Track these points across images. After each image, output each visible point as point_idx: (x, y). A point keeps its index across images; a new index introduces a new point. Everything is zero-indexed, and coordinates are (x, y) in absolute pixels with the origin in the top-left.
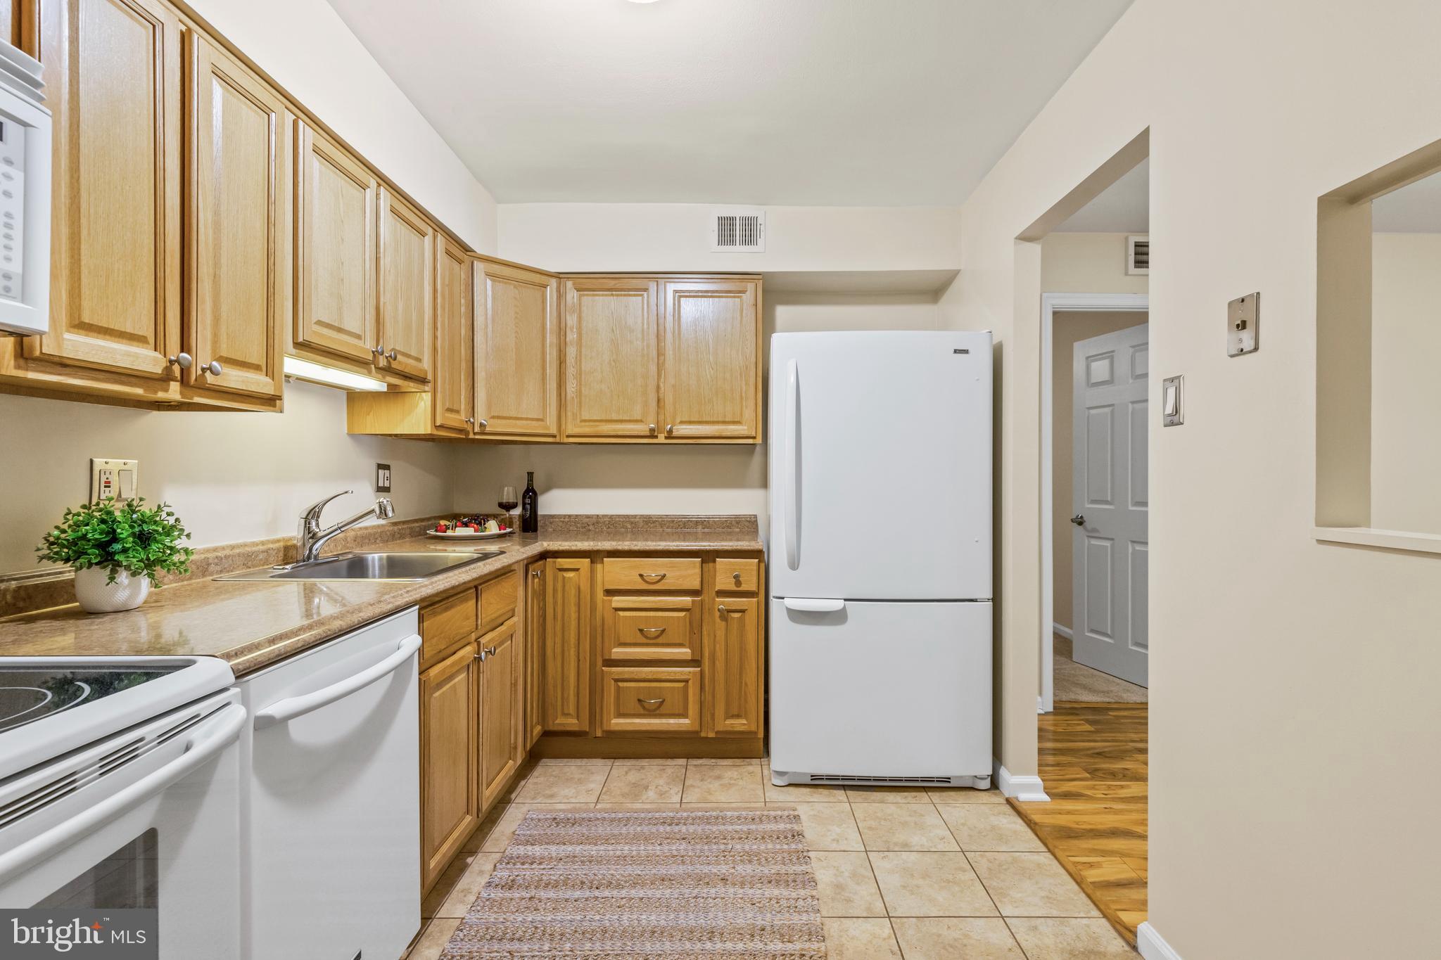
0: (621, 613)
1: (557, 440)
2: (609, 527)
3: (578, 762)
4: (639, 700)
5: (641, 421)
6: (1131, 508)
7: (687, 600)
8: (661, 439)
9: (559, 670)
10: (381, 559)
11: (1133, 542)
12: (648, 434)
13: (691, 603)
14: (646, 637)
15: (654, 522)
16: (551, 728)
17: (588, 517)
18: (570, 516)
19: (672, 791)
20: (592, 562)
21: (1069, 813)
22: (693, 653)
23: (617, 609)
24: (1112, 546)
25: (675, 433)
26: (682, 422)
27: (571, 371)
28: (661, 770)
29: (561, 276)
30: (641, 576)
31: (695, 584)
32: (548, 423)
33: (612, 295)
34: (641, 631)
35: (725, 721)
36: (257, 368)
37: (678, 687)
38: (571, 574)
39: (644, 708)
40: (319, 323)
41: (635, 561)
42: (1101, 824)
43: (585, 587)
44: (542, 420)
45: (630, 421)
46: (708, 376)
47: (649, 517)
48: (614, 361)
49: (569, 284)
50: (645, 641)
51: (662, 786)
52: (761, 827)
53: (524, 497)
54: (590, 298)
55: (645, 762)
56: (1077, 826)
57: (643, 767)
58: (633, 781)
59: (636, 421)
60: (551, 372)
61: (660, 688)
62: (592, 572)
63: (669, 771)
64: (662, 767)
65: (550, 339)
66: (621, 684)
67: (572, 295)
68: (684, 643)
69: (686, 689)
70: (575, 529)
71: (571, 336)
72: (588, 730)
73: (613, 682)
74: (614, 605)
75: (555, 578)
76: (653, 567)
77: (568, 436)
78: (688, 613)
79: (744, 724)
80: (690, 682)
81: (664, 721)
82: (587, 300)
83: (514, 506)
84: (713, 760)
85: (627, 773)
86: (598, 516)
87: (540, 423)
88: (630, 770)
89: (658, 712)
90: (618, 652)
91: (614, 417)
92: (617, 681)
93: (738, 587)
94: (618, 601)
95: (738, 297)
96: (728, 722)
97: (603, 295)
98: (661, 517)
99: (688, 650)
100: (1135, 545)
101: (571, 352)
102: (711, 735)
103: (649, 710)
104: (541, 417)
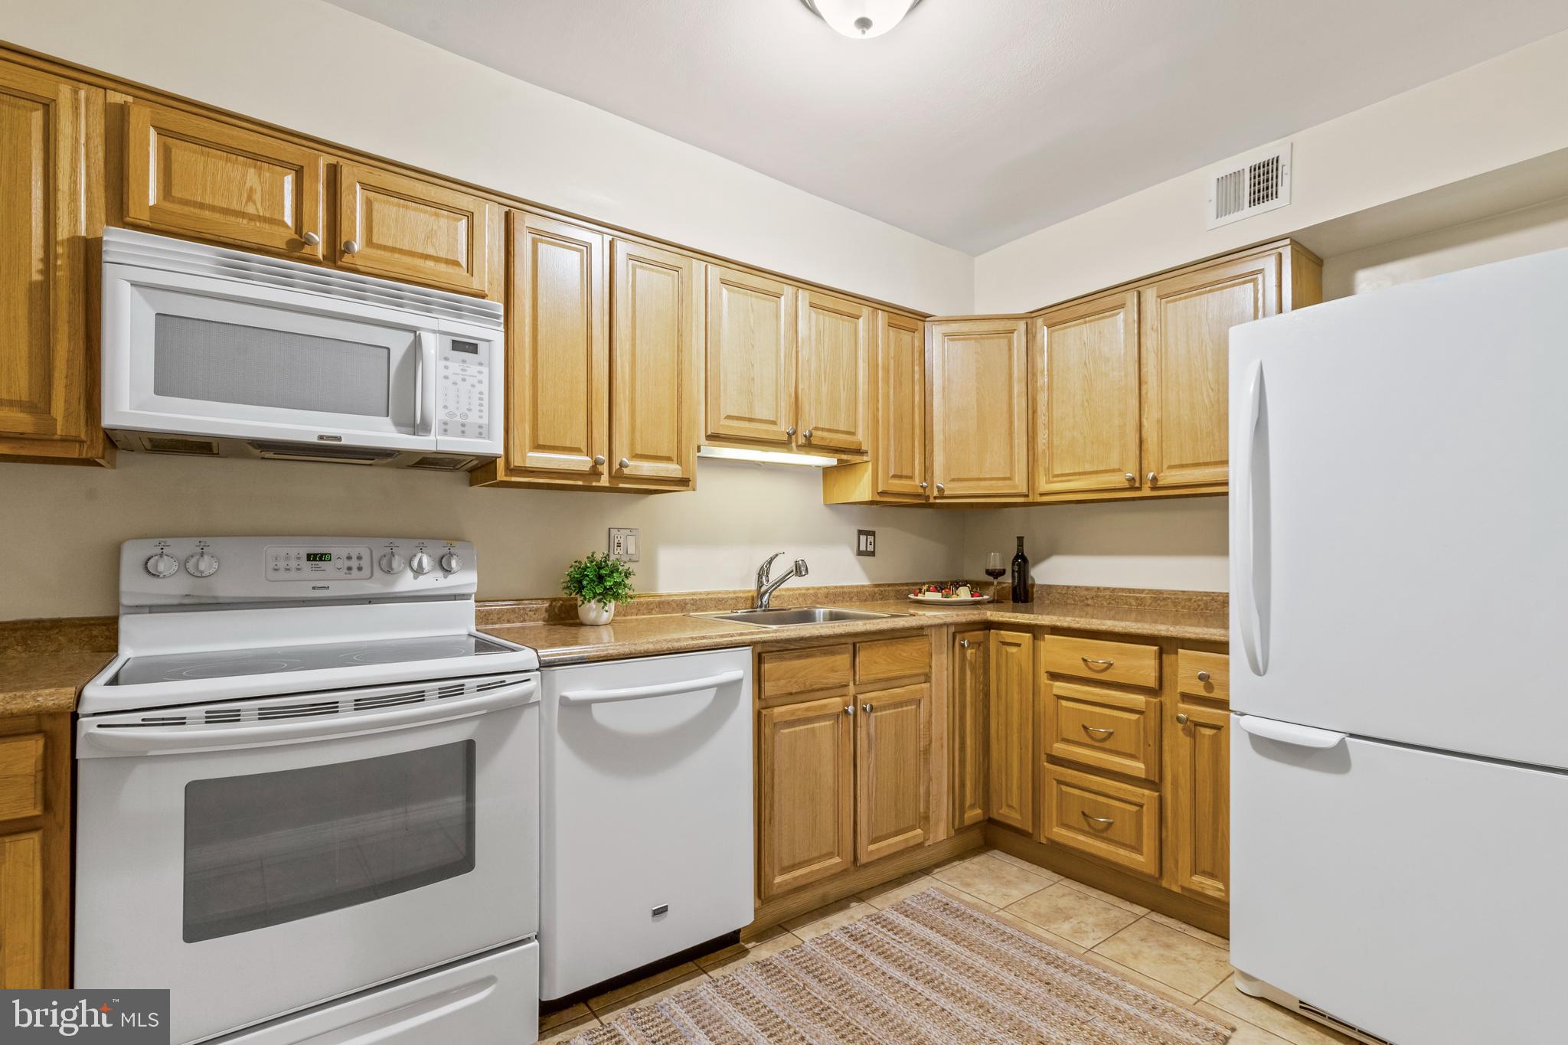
0: (1064, 703)
1: (1030, 499)
3: (1026, 865)
4: (1084, 814)
5: (1119, 470)
7: (1139, 700)
8: (1146, 492)
9: (1004, 755)
10: (824, 614)
12: (1126, 485)
13: (1144, 705)
14: (1092, 738)
15: (1165, 599)
16: (995, 816)
17: (1088, 589)
18: (1068, 587)
19: (1092, 935)
20: (1035, 638)
22: (1147, 771)
23: (1059, 697)
25: (1160, 483)
26: (1170, 467)
27: (1042, 420)
28: (1105, 909)
29: (1033, 315)
30: (1085, 660)
31: (1150, 680)
32: (1017, 482)
33: (1085, 322)
34: (1085, 728)
35: (1191, 876)
36: (669, 459)
37: (1130, 811)
38: (1013, 650)
39: (1089, 825)
40: (729, 417)
41: (1078, 642)
43: (1027, 665)
44: (1009, 479)
45: (1106, 471)
46: (1206, 401)
48: (1087, 401)
49: (1040, 322)
50: (1088, 741)
51: (1087, 924)
53: (1013, 564)
54: (1061, 332)
55: (1094, 893)
57: (1087, 898)
58: (1060, 906)
59: (1113, 471)
60: (1020, 426)
61: (1108, 805)
62: (1035, 651)
63: (1114, 913)
64: (1109, 906)
65: (1018, 388)
66: (1064, 788)
67: (1041, 334)
68: (1137, 755)
69: (1139, 816)
70: (1073, 602)
71: (1043, 380)
72: (1030, 831)
73: (1055, 782)
74: (1056, 691)
75: (998, 651)
76: (1101, 653)
77: (1042, 495)
78: (1142, 717)
79: (1220, 890)
80: (1145, 807)
81: (1112, 848)
82: (1059, 333)
84: (1184, 926)
85: (1064, 895)
86: (1098, 588)
87: (1008, 482)
88: (1069, 894)
89: (1105, 835)
90: (1060, 749)
91: (1088, 468)
92: (1059, 782)
93: (1207, 692)
94: (1061, 688)
96: (1197, 878)
97: (1074, 326)
99: (1142, 766)
101: (1042, 398)
102: (1176, 889)
103: (1095, 830)
104: (1008, 475)
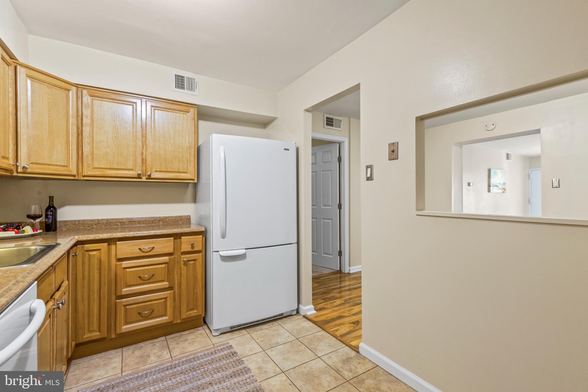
0: (128, 270)
1: (76, 178)
2: (106, 226)
3: (99, 355)
4: (139, 313)
5: (132, 170)
6: (322, 207)
7: (166, 259)
8: (144, 179)
9: (86, 307)
11: (323, 219)
12: (137, 176)
13: (168, 260)
14: (143, 280)
16: (81, 341)
17: (91, 220)
18: (79, 221)
19: (164, 354)
20: (109, 245)
21: (323, 315)
22: (169, 284)
23: (125, 268)
24: (316, 220)
25: (152, 176)
26: (156, 171)
27: (86, 140)
28: (153, 345)
29: (78, 86)
30: (140, 249)
31: (171, 250)
32: (71, 168)
33: (114, 102)
34: (140, 277)
35: (186, 313)
37: (161, 302)
38: (95, 253)
39: (142, 316)
41: (134, 242)
42: (334, 316)
43: (104, 258)
44: (67, 166)
45: (125, 169)
46: (170, 150)
47: (132, 219)
48: (115, 137)
49: (85, 92)
50: (142, 282)
51: (157, 353)
52: (216, 356)
53: (47, 210)
54: (100, 101)
55: (141, 344)
56: (328, 319)
57: (142, 347)
58: (139, 355)
59: (129, 170)
60: (73, 139)
61: (151, 305)
62: (109, 250)
63: (158, 344)
64: (153, 344)
65: (72, 121)
66: (127, 307)
67: (87, 99)
68: (165, 280)
69: (165, 303)
71: (86, 121)
72: (106, 336)
73: (123, 307)
74: (123, 266)
75: (83, 256)
76: (146, 245)
77: (84, 176)
78: (167, 265)
79: (196, 312)
80: (168, 298)
81: (154, 320)
82: (97, 103)
83: (40, 216)
84: (179, 333)
85: (133, 353)
86: (98, 220)
87: (66, 168)
88: (134, 350)
89: (150, 317)
90: (125, 290)
91: (116, 167)
92: (125, 306)
93: (192, 249)
94: (125, 264)
95: (186, 114)
96: (188, 313)
97: (108, 101)
98: (139, 218)
99: (167, 283)
100: (324, 220)
101: (86, 130)
102: (179, 321)
103: (145, 317)
104: (66, 165)
